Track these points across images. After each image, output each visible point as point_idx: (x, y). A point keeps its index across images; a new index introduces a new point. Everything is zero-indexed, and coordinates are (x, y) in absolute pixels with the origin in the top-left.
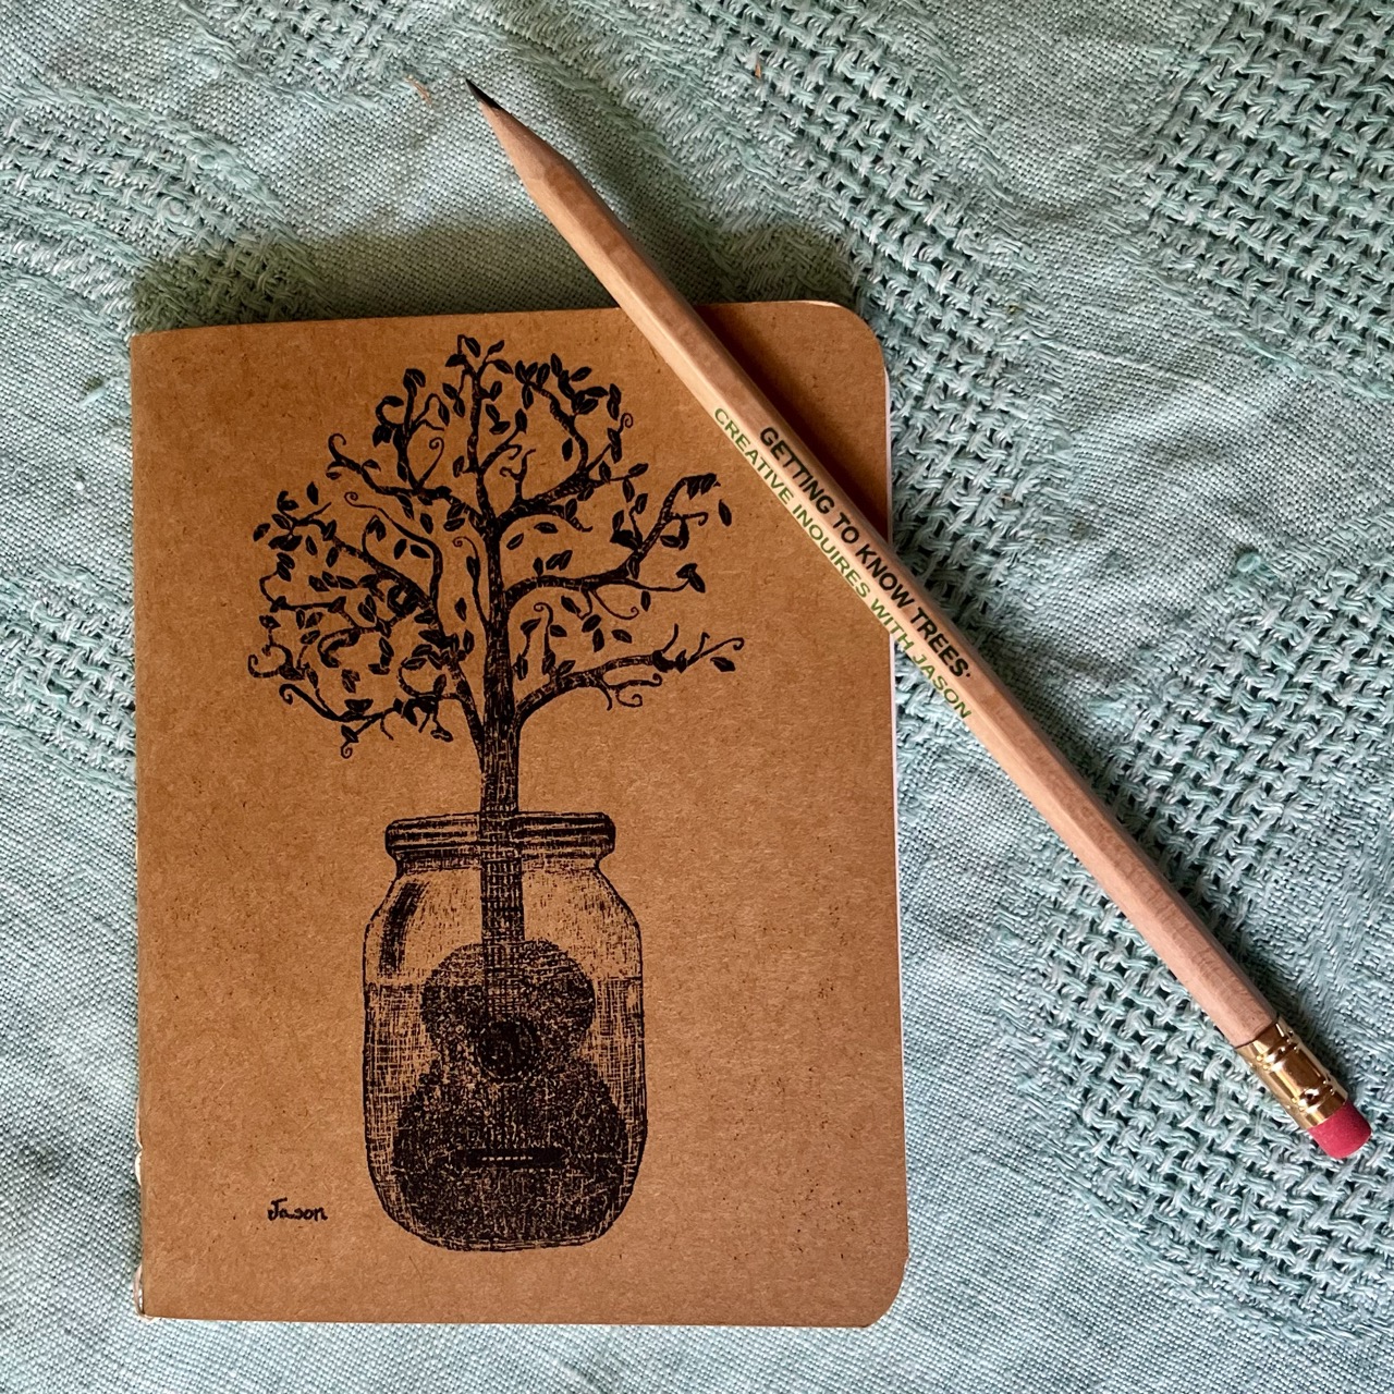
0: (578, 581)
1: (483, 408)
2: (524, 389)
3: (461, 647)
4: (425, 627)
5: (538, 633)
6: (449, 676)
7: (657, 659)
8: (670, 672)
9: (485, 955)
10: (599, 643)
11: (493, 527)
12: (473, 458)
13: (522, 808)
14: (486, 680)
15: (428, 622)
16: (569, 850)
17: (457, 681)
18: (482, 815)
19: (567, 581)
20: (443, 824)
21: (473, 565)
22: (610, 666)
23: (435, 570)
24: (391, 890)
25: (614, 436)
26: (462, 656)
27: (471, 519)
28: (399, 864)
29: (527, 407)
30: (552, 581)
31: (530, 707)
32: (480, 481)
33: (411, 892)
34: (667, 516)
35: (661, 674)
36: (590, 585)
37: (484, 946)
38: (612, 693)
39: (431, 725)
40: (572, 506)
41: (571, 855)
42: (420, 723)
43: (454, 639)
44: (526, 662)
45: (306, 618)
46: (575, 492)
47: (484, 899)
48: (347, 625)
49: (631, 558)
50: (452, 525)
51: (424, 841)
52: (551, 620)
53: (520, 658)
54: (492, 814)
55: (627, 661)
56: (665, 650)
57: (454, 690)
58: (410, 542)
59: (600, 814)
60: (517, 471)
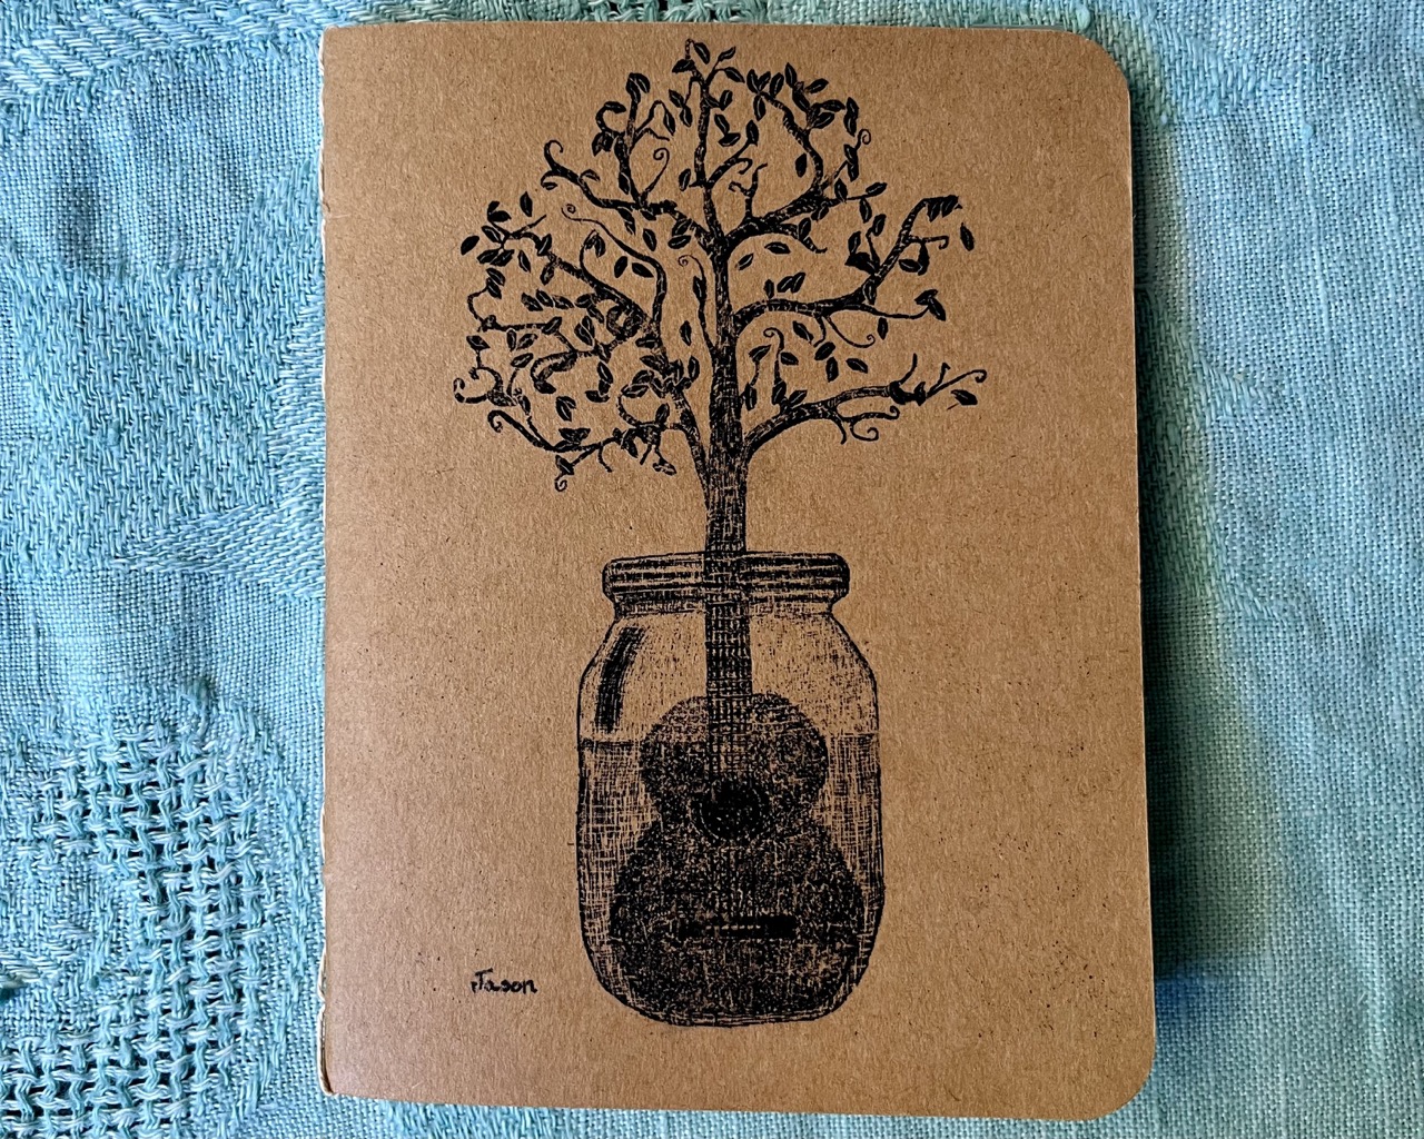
0: (811, 306)
1: (712, 118)
2: (756, 99)
3: (686, 375)
4: (646, 351)
5: (769, 362)
6: (672, 408)
7: (895, 391)
8: (908, 404)
9: (710, 709)
10: (832, 372)
11: (721, 246)
12: (701, 174)
13: (750, 546)
14: (712, 409)
15: (650, 346)
16: (800, 592)
17: (681, 411)
18: (707, 554)
19: (800, 305)
20: (664, 564)
21: (699, 286)
22: (844, 397)
23: (659, 291)
24: (608, 636)
25: (852, 153)
26: (687, 383)
27: (698, 235)
28: (617, 606)
29: (758, 119)
30: (783, 305)
31: (758, 441)
32: (708, 196)
33: (630, 638)
34: (906, 239)
35: (897, 406)
36: (824, 310)
37: (709, 699)
38: (846, 425)
39: (653, 458)
40: (805, 227)
41: (802, 598)
42: (640, 456)
43: (677, 366)
44: (754, 391)
45: (518, 338)
46: (809, 211)
47: (708, 645)
48: (564, 348)
49: (868, 283)
50: (677, 242)
51: (644, 582)
52: (782, 346)
53: (748, 387)
54: (718, 554)
55: (863, 392)
56: (903, 381)
57: (678, 421)
58: (631, 260)
59: (833, 555)
60: (748, 186)
